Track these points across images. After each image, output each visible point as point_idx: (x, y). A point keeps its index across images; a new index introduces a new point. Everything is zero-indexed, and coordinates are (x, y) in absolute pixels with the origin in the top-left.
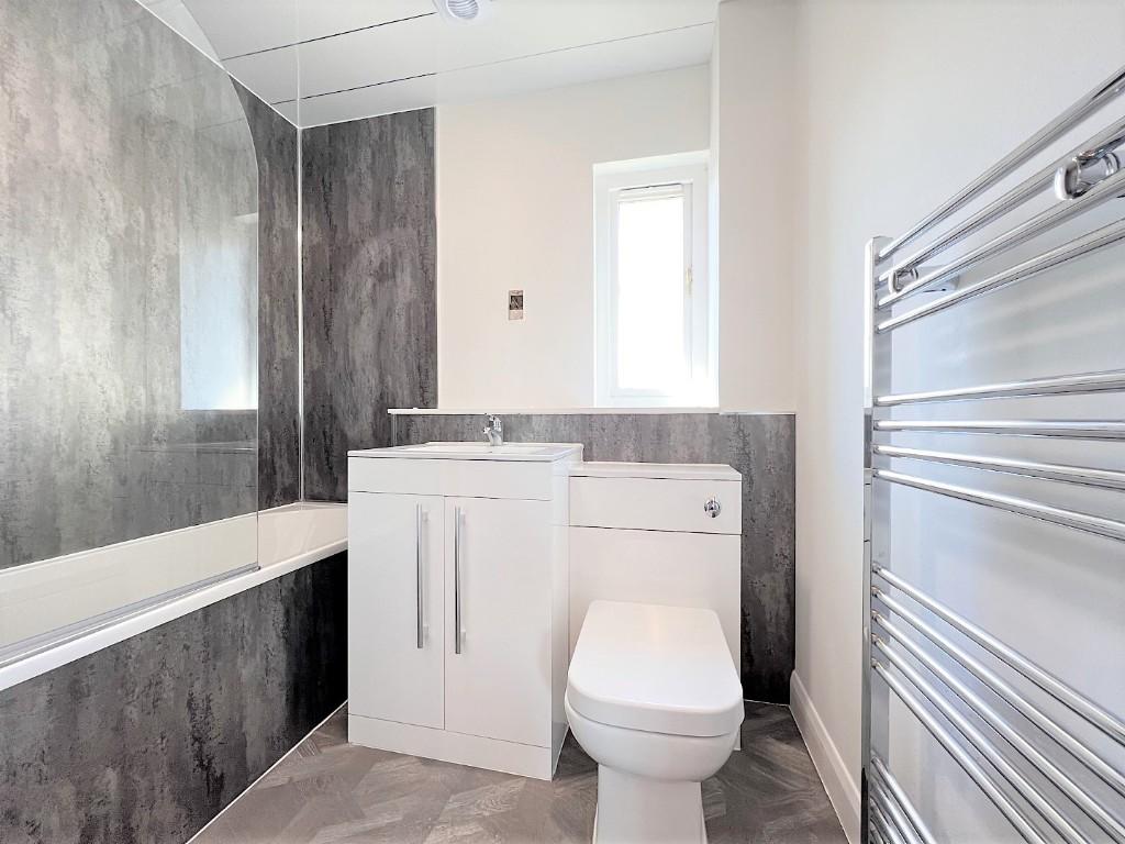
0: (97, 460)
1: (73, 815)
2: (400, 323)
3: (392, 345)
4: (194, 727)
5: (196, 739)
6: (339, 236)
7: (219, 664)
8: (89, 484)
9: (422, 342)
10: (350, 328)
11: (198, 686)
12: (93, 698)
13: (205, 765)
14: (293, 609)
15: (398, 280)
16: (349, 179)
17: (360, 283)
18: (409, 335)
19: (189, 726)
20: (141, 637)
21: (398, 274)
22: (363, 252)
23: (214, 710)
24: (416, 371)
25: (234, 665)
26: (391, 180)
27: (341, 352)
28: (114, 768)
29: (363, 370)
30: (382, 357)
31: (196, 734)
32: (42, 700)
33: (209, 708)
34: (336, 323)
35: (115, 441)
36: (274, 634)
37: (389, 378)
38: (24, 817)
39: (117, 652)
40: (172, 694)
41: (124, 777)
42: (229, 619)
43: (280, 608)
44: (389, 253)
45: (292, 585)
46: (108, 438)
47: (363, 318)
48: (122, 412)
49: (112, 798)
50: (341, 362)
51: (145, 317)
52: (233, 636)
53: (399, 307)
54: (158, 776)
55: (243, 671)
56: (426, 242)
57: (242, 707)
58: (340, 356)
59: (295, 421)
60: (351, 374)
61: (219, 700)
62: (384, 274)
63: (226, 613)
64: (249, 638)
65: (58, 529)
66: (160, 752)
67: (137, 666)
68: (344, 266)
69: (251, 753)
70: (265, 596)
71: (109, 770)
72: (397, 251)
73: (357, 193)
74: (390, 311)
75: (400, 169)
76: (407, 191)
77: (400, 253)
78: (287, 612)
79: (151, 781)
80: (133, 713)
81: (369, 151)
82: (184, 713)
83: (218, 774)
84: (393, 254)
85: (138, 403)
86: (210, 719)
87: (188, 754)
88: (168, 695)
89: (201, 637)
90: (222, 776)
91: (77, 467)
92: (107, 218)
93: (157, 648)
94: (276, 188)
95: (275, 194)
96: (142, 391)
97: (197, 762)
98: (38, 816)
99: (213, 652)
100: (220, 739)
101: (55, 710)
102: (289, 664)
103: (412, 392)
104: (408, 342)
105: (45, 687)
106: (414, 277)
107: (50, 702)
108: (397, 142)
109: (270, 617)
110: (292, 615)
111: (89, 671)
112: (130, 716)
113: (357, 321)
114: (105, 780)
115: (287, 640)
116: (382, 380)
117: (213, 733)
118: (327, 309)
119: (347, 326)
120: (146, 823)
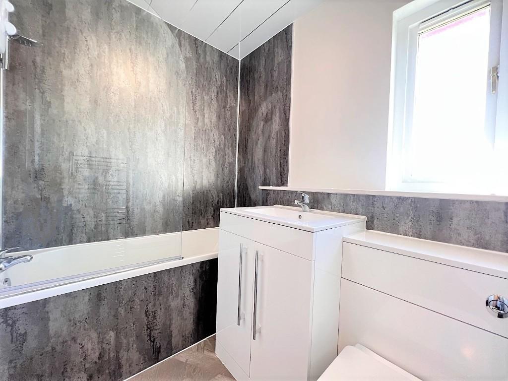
0: (158, 203)
1: (97, 346)
2: (273, 142)
3: (269, 154)
4: (148, 322)
5: (149, 328)
6: (252, 104)
7: (160, 298)
8: (155, 211)
9: (282, 151)
10: (254, 147)
11: (150, 306)
12: (106, 301)
13: (152, 339)
14: (198, 280)
15: (273, 120)
16: (256, 76)
17: (259, 125)
18: (277, 148)
19: (146, 322)
20: (126, 280)
21: (274, 117)
22: (260, 109)
23: (157, 317)
24: (279, 166)
25: (168, 300)
26: (272, 70)
27: (250, 158)
28: (113, 332)
29: (258, 167)
30: (266, 160)
31: (149, 326)
32: (87, 299)
33: (155, 316)
34: (250, 145)
35: (164, 196)
36: (188, 289)
37: (268, 171)
38: (79, 341)
39: (117, 285)
40: (139, 307)
41: (117, 337)
42: (166, 280)
43: (192, 278)
44: (270, 107)
45: (199, 268)
46: (162, 195)
47: (259, 142)
48: (166, 185)
49: (112, 343)
50: (250, 164)
51: (176, 148)
52: (167, 287)
53: (273, 135)
54: (131, 339)
55: (172, 303)
56: (286, 98)
57: (170, 320)
58: (250, 160)
59: (233, 190)
60: (254, 169)
61: (160, 314)
62: (268, 119)
63: (165, 276)
64: (175, 288)
65: (145, 227)
66: (133, 330)
67: (124, 292)
68: (253, 118)
69: (174, 341)
70: (184, 271)
71: (111, 332)
72: (274, 105)
73: (259, 81)
74: (269, 136)
75: (276, 62)
76: (279, 73)
77: (275, 107)
78: (195, 281)
79: (129, 341)
80: (122, 311)
81: (264, 59)
82: (143, 316)
83: (158, 345)
84: (272, 107)
85: (172, 182)
86: (155, 321)
87: (145, 334)
88: (137, 307)
89: (152, 285)
90: (160, 346)
91: (151, 205)
92: (164, 113)
93: (133, 286)
94: (229, 89)
95: (228, 92)
96: (174, 177)
97: (148, 338)
98: (83, 342)
99: (158, 293)
100: (159, 331)
101: (91, 303)
102: (195, 304)
103: (277, 178)
104: (276, 152)
105: (88, 294)
106: (280, 118)
107: (89, 300)
108: (276, 49)
109: (186, 282)
110: (198, 282)
111: (105, 291)
112: (120, 312)
113: (257, 143)
114: (109, 335)
115: (195, 294)
116: (265, 172)
117: (156, 328)
118: (246, 139)
119: (253, 146)
120: (125, 357)
